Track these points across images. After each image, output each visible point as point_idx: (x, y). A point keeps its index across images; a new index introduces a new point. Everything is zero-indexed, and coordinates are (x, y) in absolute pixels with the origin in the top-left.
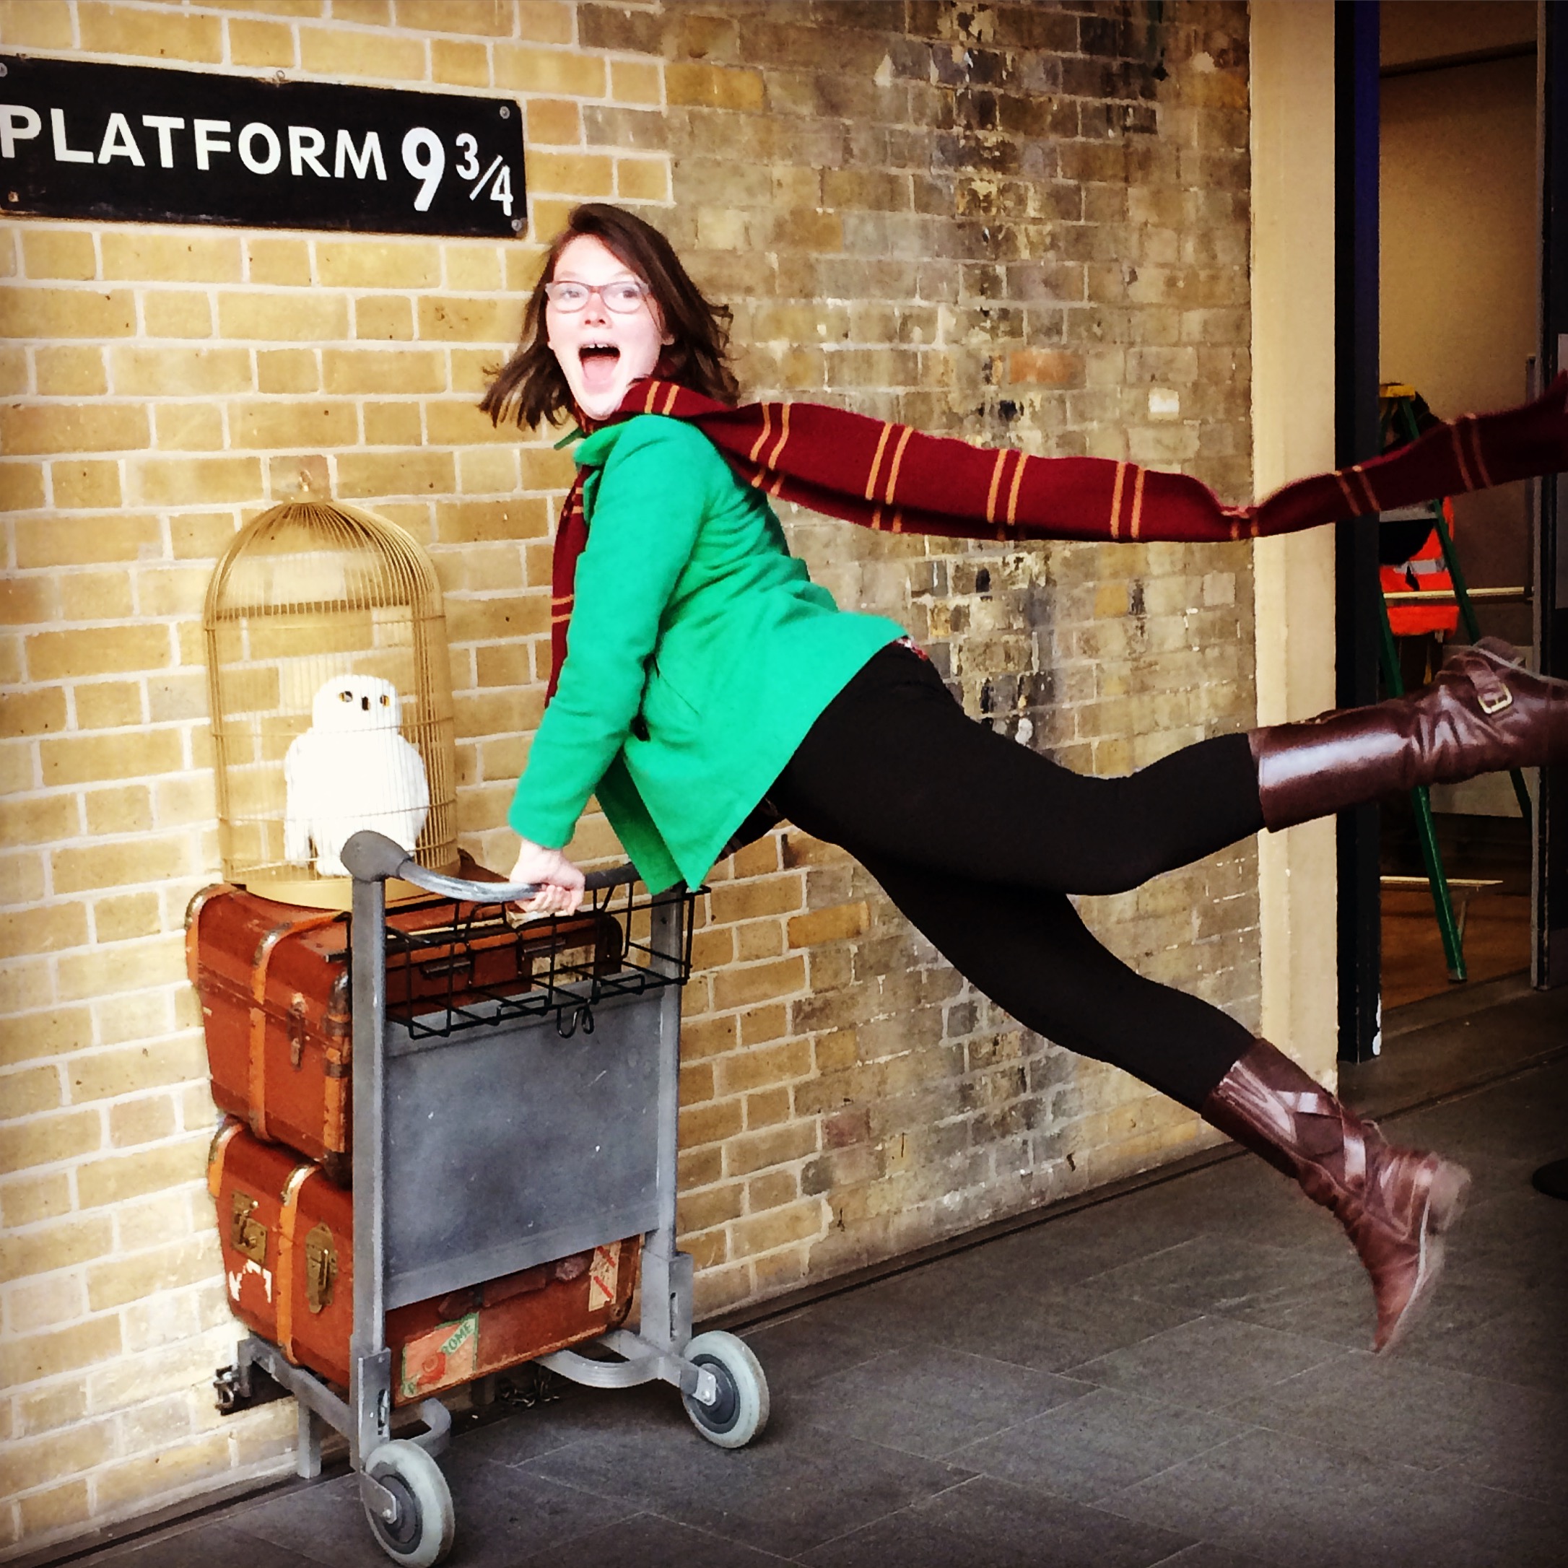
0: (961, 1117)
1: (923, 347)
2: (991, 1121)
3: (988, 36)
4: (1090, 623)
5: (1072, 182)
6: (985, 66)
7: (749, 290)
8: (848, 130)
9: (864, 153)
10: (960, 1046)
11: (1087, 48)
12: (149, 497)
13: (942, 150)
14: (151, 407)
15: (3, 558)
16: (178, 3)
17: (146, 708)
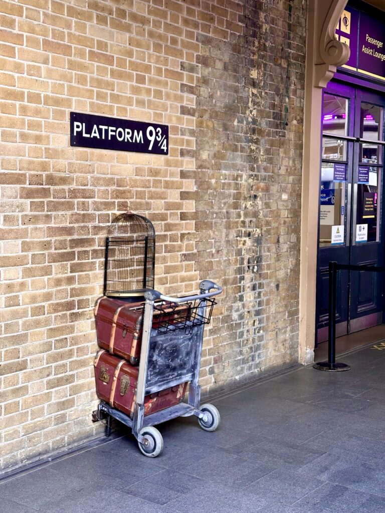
0: (239, 358)
1: (240, 182)
2: (246, 359)
3: (255, 114)
4: (269, 245)
5: (269, 147)
6: (254, 121)
7: (208, 168)
8: (228, 134)
9: (231, 139)
10: (240, 341)
11: (274, 118)
12: (95, 210)
13: (246, 139)
14: (96, 190)
15: (66, 222)
16: (107, 102)
17: (90, 256)
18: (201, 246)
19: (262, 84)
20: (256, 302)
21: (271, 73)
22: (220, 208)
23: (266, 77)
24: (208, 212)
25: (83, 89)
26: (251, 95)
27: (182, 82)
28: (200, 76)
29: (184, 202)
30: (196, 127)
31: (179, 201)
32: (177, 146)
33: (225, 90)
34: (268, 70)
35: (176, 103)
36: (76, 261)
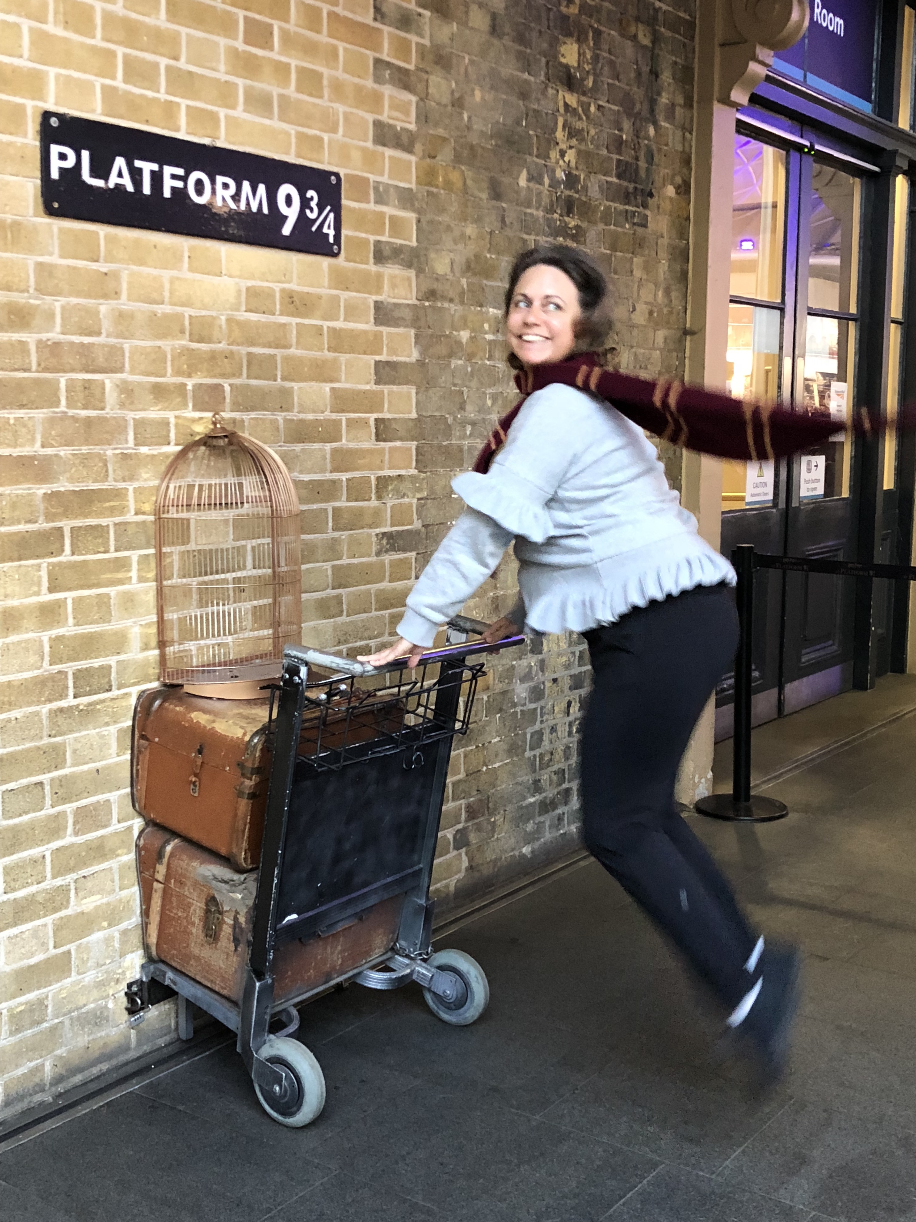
0: (532, 800)
2: (548, 801)
3: (573, 164)
5: (608, 252)
6: (571, 180)
7: (451, 300)
8: (504, 210)
9: (512, 224)
10: (535, 756)
11: (619, 176)
12: (122, 405)
13: (549, 227)
14: (126, 347)
15: (33, 440)
16: (158, 91)
17: (112, 542)
18: (434, 512)
19: (590, 82)
20: (573, 653)
21: (613, 58)
22: (482, 409)
23: (600, 65)
24: (450, 421)
25: (82, 45)
26: (562, 110)
27: (378, 55)
28: (426, 42)
29: (386, 389)
30: (418, 183)
31: (371, 387)
32: (366, 232)
33: (492, 87)
34: (606, 47)
35: (361, 113)
36: (66, 557)
